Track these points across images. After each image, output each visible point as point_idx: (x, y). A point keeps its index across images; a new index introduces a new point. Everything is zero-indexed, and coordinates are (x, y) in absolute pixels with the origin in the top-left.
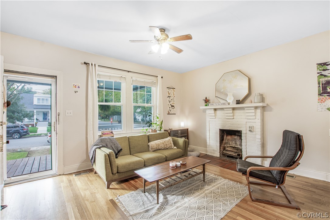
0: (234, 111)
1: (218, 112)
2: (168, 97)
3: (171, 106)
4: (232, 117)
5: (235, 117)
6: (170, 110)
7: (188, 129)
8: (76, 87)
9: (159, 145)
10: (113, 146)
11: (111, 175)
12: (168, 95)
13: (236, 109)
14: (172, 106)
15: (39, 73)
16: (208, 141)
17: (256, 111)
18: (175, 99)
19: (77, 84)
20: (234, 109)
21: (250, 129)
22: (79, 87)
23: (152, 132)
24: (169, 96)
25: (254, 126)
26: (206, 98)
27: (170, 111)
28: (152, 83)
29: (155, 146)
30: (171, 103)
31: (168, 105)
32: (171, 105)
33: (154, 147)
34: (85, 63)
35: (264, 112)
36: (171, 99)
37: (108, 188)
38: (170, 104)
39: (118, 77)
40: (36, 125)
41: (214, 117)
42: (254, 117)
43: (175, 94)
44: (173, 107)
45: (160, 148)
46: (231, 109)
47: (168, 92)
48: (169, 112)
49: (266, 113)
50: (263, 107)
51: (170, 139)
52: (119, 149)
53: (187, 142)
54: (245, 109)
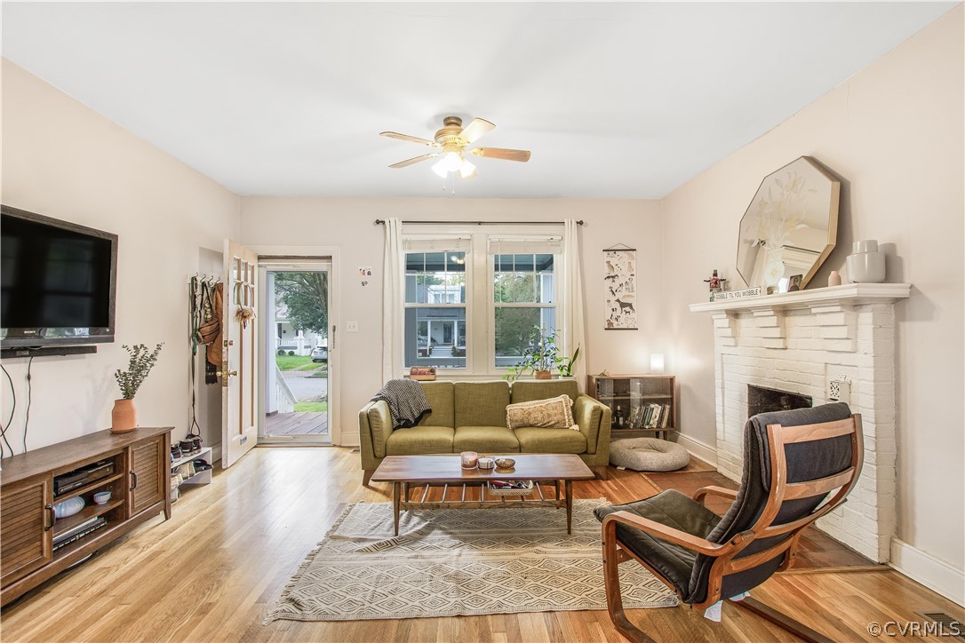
0: (787, 319)
1: (744, 322)
2: (608, 277)
3: (617, 305)
4: (780, 344)
5: (790, 343)
6: (615, 316)
7: (672, 380)
8: (364, 274)
9: (530, 414)
10: (411, 402)
11: (373, 458)
12: (606, 271)
13: (792, 313)
14: (623, 305)
15: (306, 255)
16: (719, 426)
17: (858, 317)
18: (634, 282)
19: (367, 268)
20: (784, 311)
21: (835, 391)
22: (369, 273)
23: (538, 377)
24: (613, 274)
25: (854, 382)
26: (715, 275)
27: (613, 321)
28: (549, 244)
29: (519, 416)
30: (618, 295)
31: (609, 301)
32: (618, 301)
33: (516, 418)
34: (378, 222)
35: (901, 324)
36: (618, 281)
37: (366, 484)
38: (613, 299)
39: (452, 240)
40: (430, 353)
41: (731, 342)
42: (847, 345)
43: (634, 267)
44: (628, 309)
45: (531, 422)
46: (772, 313)
47: (608, 262)
48: (610, 324)
49: (908, 328)
50: (897, 301)
51: (563, 400)
52: (422, 409)
53: (604, 414)
54: (814, 311)
